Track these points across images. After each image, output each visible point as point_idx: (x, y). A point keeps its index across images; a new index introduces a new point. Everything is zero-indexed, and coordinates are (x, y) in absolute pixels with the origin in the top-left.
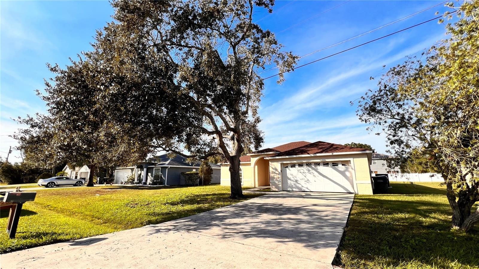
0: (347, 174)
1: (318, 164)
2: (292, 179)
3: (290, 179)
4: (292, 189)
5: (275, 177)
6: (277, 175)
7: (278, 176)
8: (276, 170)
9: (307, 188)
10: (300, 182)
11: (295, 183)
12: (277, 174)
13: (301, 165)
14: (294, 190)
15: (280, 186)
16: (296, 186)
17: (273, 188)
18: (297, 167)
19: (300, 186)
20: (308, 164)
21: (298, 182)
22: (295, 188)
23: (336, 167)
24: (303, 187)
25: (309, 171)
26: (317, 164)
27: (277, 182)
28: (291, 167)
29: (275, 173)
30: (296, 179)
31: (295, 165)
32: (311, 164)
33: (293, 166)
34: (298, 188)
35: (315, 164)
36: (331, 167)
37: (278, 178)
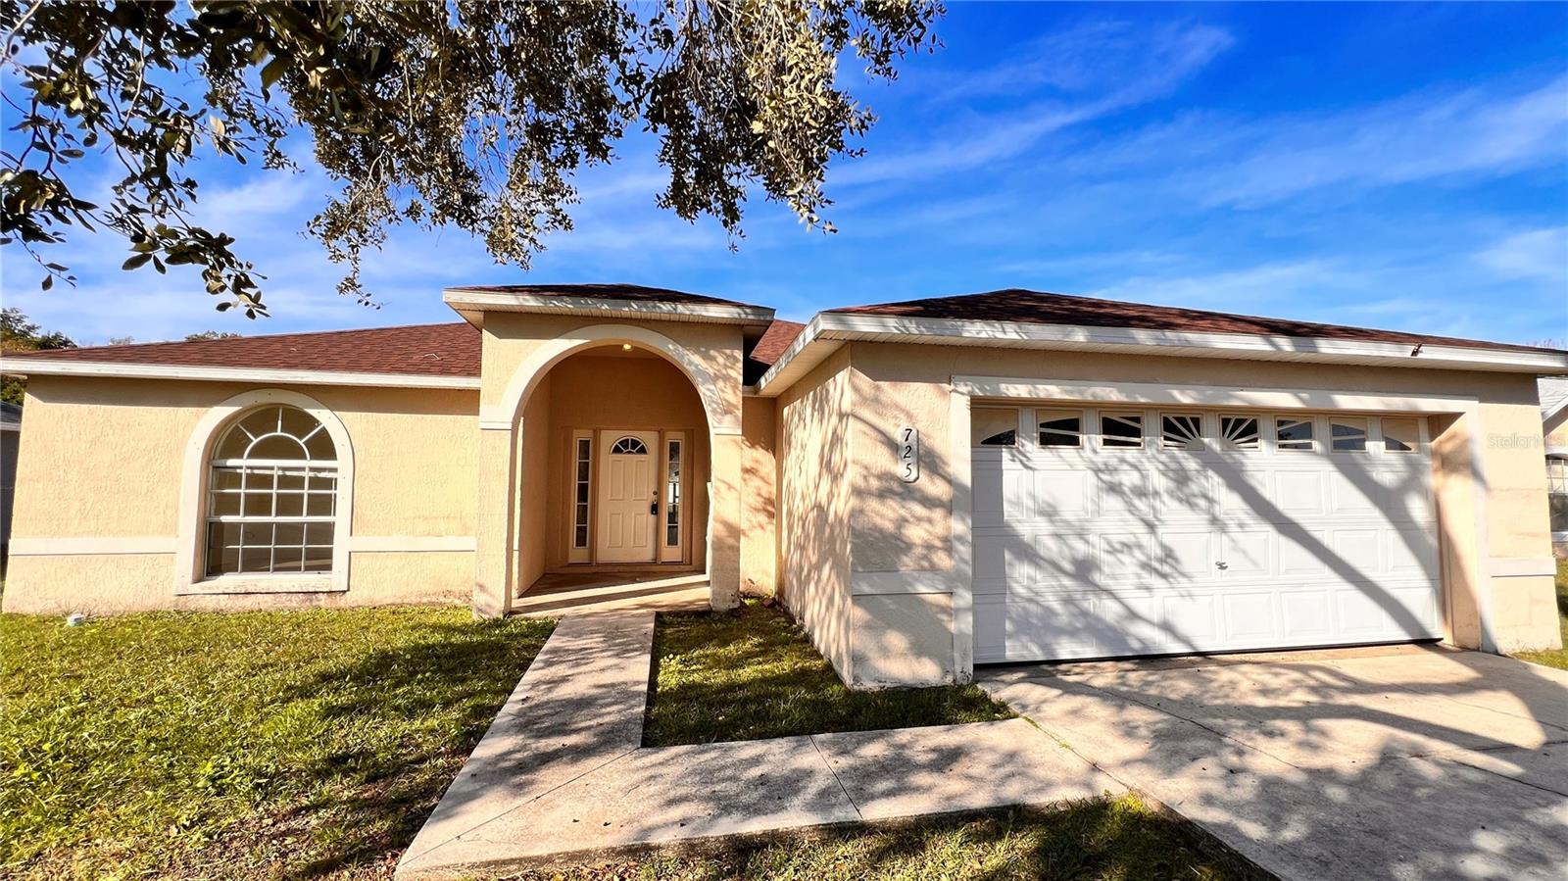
0: (1418, 510)
1: (1243, 426)
2: (1050, 547)
3: (1027, 553)
4: (1044, 647)
5: (916, 533)
6: (938, 514)
7: (939, 529)
8: (930, 461)
9: (1167, 627)
10: (1114, 577)
11: (1067, 582)
12: (929, 502)
13: (1120, 428)
14: (1065, 650)
15: (964, 625)
16: (1084, 614)
17: (885, 652)
18: (1092, 441)
19: (1109, 610)
20: (1180, 426)
21: (1097, 577)
22: (1072, 633)
23: (1355, 454)
24: (1133, 615)
25: (1181, 478)
26: (1239, 422)
27: (928, 591)
28: (1046, 441)
29: (906, 491)
30: (1081, 549)
31: (1074, 425)
32: (1196, 421)
33: (1060, 430)
34: (1094, 628)
35: (1225, 422)
36: (1325, 455)
37: (948, 544)
